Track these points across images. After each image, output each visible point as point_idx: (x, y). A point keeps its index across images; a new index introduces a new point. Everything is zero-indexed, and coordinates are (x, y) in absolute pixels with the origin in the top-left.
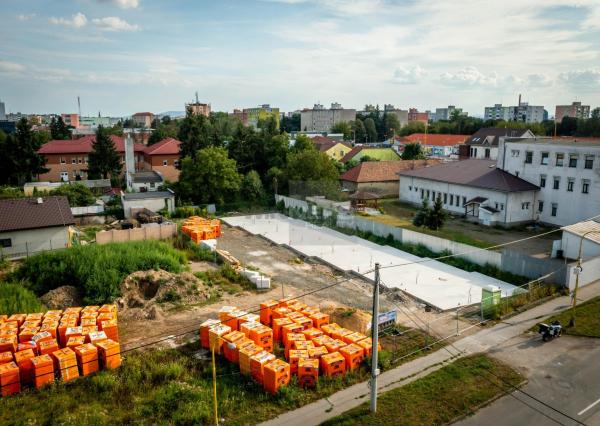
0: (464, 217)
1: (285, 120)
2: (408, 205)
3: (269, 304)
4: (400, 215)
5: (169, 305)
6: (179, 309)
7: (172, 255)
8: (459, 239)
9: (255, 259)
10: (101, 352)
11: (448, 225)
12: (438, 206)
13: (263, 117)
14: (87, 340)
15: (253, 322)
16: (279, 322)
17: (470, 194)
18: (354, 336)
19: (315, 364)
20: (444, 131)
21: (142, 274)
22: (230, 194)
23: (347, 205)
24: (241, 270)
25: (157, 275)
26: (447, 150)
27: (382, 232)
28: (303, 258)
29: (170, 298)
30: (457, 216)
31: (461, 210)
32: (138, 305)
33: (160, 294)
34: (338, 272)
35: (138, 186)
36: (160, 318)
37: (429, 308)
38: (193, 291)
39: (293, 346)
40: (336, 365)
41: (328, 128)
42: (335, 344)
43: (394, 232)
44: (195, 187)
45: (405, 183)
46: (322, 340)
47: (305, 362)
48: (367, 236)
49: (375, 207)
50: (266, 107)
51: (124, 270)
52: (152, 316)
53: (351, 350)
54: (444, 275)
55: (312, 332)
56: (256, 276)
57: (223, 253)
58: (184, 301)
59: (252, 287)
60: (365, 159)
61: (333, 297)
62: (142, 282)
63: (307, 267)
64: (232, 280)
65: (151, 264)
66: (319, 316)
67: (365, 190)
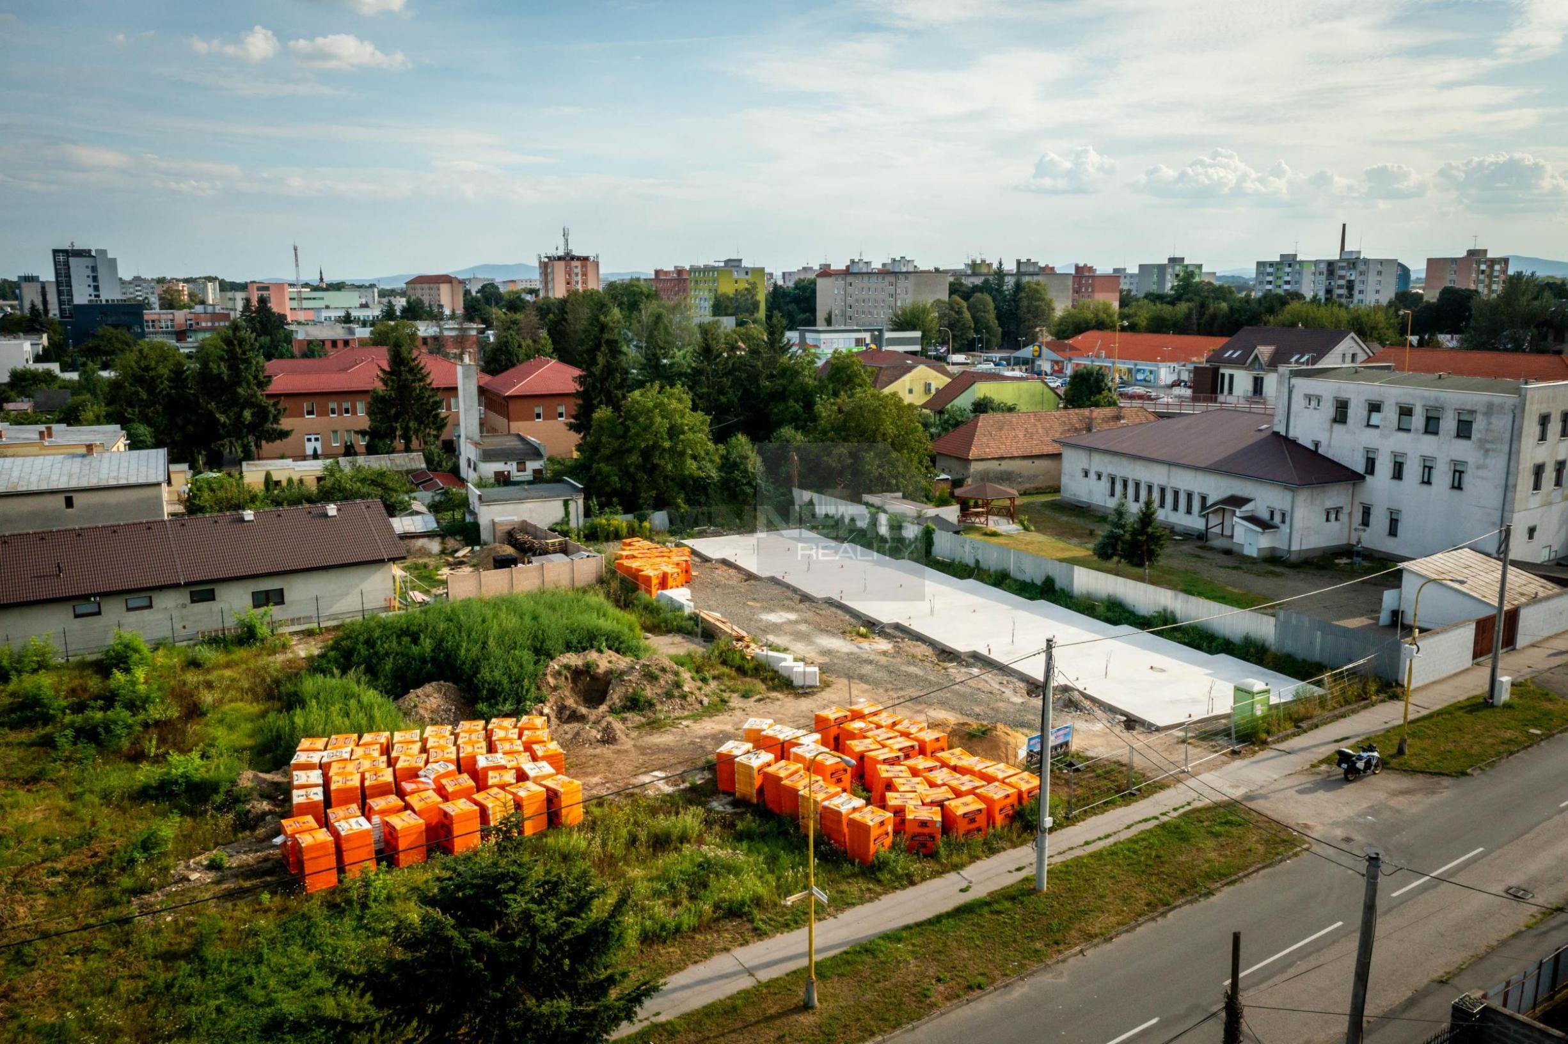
0: (1202, 537)
1: (778, 296)
2: (1080, 510)
3: (832, 714)
4: (1063, 532)
5: (635, 718)
6: (654, 725)
7: (615, 619)
8: (1191, 588)
9: (776, 628)
10: (552, 797)
11: (1169, 557)
12: (1147, 517)
13: (727, 288)
14: (522, 776)
15: (810, 745)
16: (857, 746)
17: (1216, 488)
18: (998, 769)
19: (935, 815)
20: (1158, 326)
21: (574, 659)
22: (696, 489)
23: (951, 513)
24: (754, 650)
25: (604, 661)
26: (1166, 374)
27: (1033, 573)
28: (873, 627)
29: (634, 704)
30: (1188, 536)
31: (1195, 522)
32: (575, 717)
33: (616, 696)
34: (946, 654)
35: (490, 469)
36: (626, 742)
37: (1131, 723)
38: (674, 691)
39: (890, 786)
40: (970, 817)
41: (883, 316)
42: (966, 783)
43: (1057, 572)
44: (626, 474)
45: (1073, 462)
46: (941, 776)
47: (916, 812)
48: (1001, 580)
49: (1010, 514)
50: (733, 264)
51: (542, 652)
52: (609, 738)
53: (996, 792)
54: (1160, 660)
55: (921, 763)
56: (788, 663)
57: (712, 616)
58: (663, 710)
59: (783, 684)
60: (982, 407)
61: (944, 704)
62: (577, 674)
63: (883, 645)
64: (741, 671)
65: (588, 640)
66: (929, 736)
67: (985, 477)
